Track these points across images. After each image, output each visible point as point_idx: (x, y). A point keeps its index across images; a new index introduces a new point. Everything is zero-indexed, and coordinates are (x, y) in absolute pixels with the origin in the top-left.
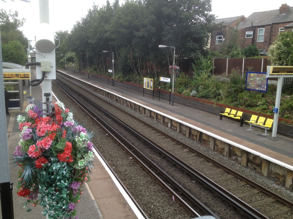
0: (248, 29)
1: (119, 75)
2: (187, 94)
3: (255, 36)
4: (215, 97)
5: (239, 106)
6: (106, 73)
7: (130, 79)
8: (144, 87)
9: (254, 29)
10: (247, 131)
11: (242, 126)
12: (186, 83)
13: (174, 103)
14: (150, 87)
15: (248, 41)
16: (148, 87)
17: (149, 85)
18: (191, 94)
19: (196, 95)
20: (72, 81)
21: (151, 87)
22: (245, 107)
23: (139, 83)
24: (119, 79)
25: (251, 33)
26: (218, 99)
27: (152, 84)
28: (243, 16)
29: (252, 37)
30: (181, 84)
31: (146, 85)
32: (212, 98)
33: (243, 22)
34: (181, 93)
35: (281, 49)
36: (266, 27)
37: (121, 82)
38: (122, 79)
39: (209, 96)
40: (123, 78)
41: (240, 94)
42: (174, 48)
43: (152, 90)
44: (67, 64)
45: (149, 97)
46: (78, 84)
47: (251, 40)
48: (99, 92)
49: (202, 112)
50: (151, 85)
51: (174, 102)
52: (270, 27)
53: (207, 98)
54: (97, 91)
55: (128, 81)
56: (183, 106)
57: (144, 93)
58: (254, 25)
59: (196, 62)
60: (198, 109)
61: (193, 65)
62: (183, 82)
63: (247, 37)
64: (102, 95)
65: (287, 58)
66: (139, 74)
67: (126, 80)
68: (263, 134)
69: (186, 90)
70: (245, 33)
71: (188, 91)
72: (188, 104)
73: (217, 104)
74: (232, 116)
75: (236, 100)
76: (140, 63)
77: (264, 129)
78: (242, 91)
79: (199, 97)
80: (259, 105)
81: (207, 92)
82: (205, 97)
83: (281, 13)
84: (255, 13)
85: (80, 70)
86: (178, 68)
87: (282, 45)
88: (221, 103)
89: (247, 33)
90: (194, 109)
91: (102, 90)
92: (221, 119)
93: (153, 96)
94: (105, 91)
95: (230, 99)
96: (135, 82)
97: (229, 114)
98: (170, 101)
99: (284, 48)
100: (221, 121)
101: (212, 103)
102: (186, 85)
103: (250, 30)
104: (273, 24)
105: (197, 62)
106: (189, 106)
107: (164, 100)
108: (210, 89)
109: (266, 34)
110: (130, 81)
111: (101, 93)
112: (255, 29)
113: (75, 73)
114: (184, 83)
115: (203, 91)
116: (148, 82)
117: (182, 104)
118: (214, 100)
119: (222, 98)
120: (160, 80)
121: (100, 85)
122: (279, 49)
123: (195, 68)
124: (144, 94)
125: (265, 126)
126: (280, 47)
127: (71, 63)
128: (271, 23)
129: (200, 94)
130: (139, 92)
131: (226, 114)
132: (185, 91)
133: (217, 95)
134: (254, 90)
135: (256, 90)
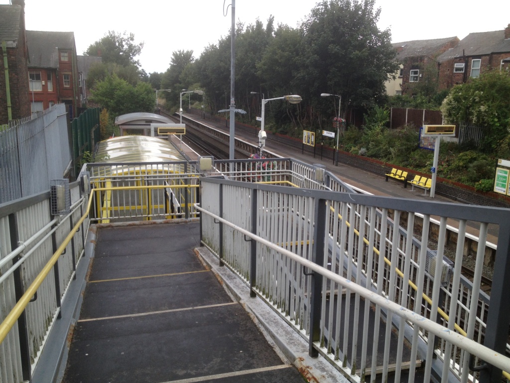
0: (458, 59)
1: (271, 124)
2: (355, 152)
3: (468, 70)
4: (386, 156)
5: (408, 166)
6: (251, 120)
7: (285, 131)
8: (304, 143)
9: (466, 59)
10: (410, 192)
11: (405, 187)
12: (357, 139)
13: (338, 163)
14: (310, 142)
15: (457, 77)
16: (308, 142)
17: (310, 140)
18: (360, 152)
19: (365, 153)
20: (202, 130)
21: (312, 143)
22: (414, 168)
23: (298, 137)
24: (270, 130)
25: (463, 65)
26: (389, 159)
27: (313, 139)
28: (456, 38)
29: (463, 72)
30: (349, 139)
31: (306, 141)
32: (382, 157)
33: (452, 47)
34: (348, 151)
35: (451, 105)
36: (484, 58)
37: (274, 134)
38: (274, 130)
39: (379, 154)
40: (276, 129)
41: (412, 153)
42: (340, 97)
43: (314, 146)
44: (192, 104)
45: (310, 155)
46: (212, 135)
47: (462, 76)
48: (244, 147)
49: (369, 173)
50: (313, 141)
51: (338, 161)
52: (488, 57)
53: (377, 157)
54: (241, 146)
55: (284, 133)
56: (350, 166)
57: (303, 149)
58: (467, 54)
59: (369, 112)
60: (366, 170)
61: (365, 116)
62: (352, 137)
63: (456, 71)
64: (248, 151)
65: (458, 114)
66: (298, 124)
67: (280, 132)
68: (423, 195)
69: (355, 147)
70: (453, 65)
71: (356, 148)
72: (355, 165)
73: (386, 165)
74: (397, 177)
75: (407, 160)
76: (299, 110)
77: (424, 190)
78: (414, 150)
79: (368, 156)
80: (427, 165)
81: (378, 150)
82: (375, 156)
83: (506, 37)
84: (473, 34)
85: (212, 114)
86: (343, 120)
87: (452, 100)
88: (390, 163)
89: (457, 65)
90: (361, 170)
91: (249, 145)
92: (387, 180)
93: (315, 153)
94: (252, 146)
95: (400, 159)
96: (292, 135)
97: (395, 175)
98: (334, 160)
99: (454, 104)
100: (387, 183)
101: (382, 163)
102: (356, 141)
103: (461, 61)
104: (493, 53)
105: (371, 112)
106: (356, 167)
107: (327, 159)
108: (381, 146)
109: (482, 67)
110: (286, 133)
111: (247, 149)
112: (468, 60)
113: (204, 118)
114: (354, 138)
115: (374, 148)
116: (308, 137)
117: (349, 164)
118: (384, 160)
119: (392, 158)
120: (323, 134)
121: (245, 139)
122: (449, 104)
123: (368, 119)
124: (304, 151)
125: (426, 186)
126: (451, 102)
127: (197, 103)
128: (489, 52)
129: (370, 152)
130: (297, 149)
131: (392, 175)
132: (353, 148)
133: (387, 154)
134: (425, 148)
135: (428, 149)
